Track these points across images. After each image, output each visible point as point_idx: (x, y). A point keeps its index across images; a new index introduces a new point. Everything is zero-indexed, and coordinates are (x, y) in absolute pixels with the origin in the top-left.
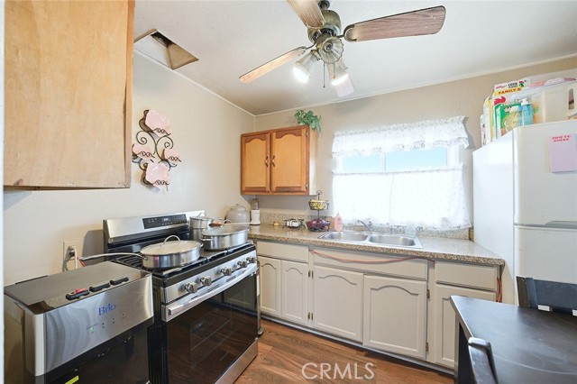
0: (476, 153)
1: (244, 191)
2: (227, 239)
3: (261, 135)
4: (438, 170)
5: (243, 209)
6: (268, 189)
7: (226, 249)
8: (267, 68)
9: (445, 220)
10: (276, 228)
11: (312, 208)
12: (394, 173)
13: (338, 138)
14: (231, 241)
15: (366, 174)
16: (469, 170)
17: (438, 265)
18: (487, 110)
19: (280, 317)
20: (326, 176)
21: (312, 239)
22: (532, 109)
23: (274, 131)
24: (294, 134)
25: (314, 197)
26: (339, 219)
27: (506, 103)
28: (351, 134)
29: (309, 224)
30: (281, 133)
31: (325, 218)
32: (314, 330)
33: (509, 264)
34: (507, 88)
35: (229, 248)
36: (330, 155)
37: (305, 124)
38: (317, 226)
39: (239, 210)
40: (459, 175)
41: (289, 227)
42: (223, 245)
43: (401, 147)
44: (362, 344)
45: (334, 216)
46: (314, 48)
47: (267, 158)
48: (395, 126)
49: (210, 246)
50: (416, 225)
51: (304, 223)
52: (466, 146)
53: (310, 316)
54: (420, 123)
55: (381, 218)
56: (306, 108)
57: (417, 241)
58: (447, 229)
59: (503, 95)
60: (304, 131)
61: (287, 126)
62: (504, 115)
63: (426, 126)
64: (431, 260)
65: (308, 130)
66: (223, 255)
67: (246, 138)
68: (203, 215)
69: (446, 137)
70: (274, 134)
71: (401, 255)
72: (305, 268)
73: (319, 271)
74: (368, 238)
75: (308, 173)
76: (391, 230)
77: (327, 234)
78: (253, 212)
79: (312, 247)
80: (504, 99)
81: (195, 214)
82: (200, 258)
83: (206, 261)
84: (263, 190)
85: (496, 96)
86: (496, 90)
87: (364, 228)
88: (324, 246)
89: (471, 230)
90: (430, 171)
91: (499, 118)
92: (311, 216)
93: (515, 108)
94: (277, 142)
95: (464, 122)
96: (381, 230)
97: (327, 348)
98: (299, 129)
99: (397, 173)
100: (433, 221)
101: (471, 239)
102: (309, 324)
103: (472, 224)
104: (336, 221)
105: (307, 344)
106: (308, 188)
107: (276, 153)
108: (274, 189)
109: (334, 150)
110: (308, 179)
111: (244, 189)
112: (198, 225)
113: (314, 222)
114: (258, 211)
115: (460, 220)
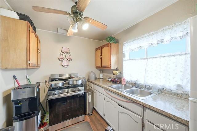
1: (96, 67)
3: (99, 48)
4: (174, 55)
7: (74, 85)
13: (125, 45)
14: (77, 83)
15: (135, 60)
21: (104, 86)
26: (124, 79)
43: (151, 44)
47: (100, 56)
53: (104, 115)
54: (162, 29)
63: (166, 30)
70: (102, 47)
71: (131, 100)
72: (103, 96)
79: (105, 89)
82: (62, 86)
90: (168, 56)
94: (103, 50)
98: (108, 44)
99: (150, 58)
100: (170, 85)
108: (102, 66)
109: (123, 50)
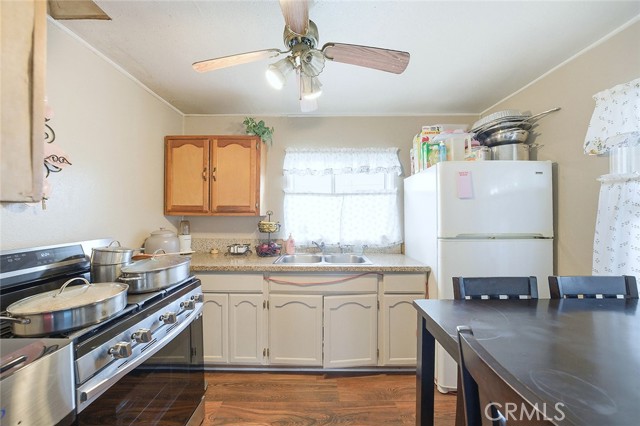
0: (406, 181)
1: (168, 211)
2: (162, 275)
3: (198, 141)
4: (379, 194)
5: (170, 235)
6: (206, 208)
7: (163, 289)
8: (232, 61)
9: (384, 237)
10: (215, 256)
11: (262, 231)
12: (343, 194)
13: (292, 155)
14: (168, 279)
16: (401, 194)
17: (386, 277)
18: (415, 146)
19: (228, 362)
20: (277, 195)
21: (267, 265)
22: (447, 150)
23: (215, 137)
24: (242, 145)
25: (264, 217)
26: (292, 242)
27: (430, 142)
28: (304, 152)
29: (257, 249)
30: (225, 141)
31: (275, 240)
32: (269, 367)
33: (434, 270)
34: (429, 130)
35: (167, 287)
36: (281, 173)
37: (255, 135)
38: (267, 250)
39: (165, 236)
40: (394, 198)
41: (233, 254)
42: (155, 283)
44: (322, 367)
45: (286, 238)
46: (290, 54)
47: (205, 170)
48: (345, 149)
49: (136, 287)
50: (363, 244)
51: (252, 248)
52: (400, 173)
53: (266, 353)
55: (332, 239)
56: (258, 117)
57: (365, 258)
58: (386, 245)
59: (428, 135)
60: (253, 143)
61: (230, 134)
62: (429, 151)
64: (380, 273)
65: (258, 142)
66: (159, 297)
67: (172, 143)
68: (115, 245)
69: (386, 165)
70: (215, 141)
71: (358, 272)
72: (259, 299)
73: (276, 299)
74: (323, 259)
75: (258, 191)
76: (341, 250)
77: (281, 259)
78: (182, 237)
79: (267, 274)
80: (427, 139)
81: (99, 244)
82: (128, 306)
83: (137, 309)
84: (198, 210)
85: (422, 136)
86: (424, 131)
87: (317, 249)
88: (281, 272)
89: (403, 245)
91: (425, 153)
92: (260, 240)
93: (436, 147)
94: (219, 152)
95: (398, 152)
96: (332, 250)
97: (287, 383)
98: (248, 139)
99: (347, 194)
100: (374, 238)
101: (402, 253)
102: (264, 361)
103: (403, 239)
104: (289, 243)
105: (263, 386)
106: (258, 208)
107: (217, 164)
108: (215, 208)
109: (285, 167)
110: (258, 197)
111: (169, 208)
112: (107, 259)
113: (266, 246)
114: (188, 237)
115: (395, 238)
